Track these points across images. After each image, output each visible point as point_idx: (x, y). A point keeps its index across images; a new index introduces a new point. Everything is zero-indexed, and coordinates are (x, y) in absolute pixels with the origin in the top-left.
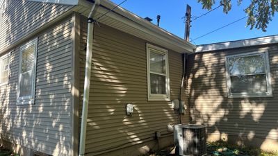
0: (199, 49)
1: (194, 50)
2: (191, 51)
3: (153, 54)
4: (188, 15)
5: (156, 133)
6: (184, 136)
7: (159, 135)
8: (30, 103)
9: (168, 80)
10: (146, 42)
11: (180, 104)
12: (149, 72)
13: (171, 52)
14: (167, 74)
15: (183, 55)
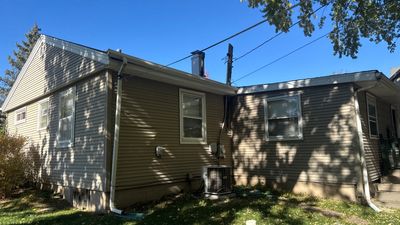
0: (240, 91)
1: (236, 92)
2: (233, 93)
3: (187, 99)
4: (230, 55)
5: (188, 175)
6: (208, 175)
7: (191, 177)
8: (70, 146)
9: (204, 124)
10: (179, 87)
11: (218, 148)
12: (182, 116)
13: (209, 94)
14: (204, 118)
15: (225, 97)
